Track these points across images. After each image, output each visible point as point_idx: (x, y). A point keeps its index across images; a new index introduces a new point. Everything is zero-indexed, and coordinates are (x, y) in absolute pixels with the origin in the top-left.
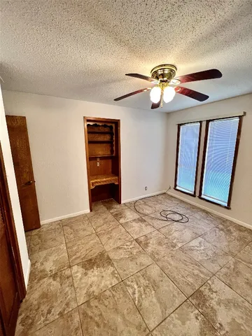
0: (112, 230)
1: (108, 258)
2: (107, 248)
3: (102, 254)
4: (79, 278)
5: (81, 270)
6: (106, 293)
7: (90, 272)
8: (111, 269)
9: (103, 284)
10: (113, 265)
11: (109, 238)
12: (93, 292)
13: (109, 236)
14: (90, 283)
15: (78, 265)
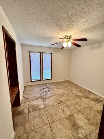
0: (49, 113)
1: (70, 116)
2: (64, 116)
3: (68, 119)
4: (85, 131)
5: (80, 130)
6: (86, 117)
7: (80, 125)
8: (75, 115)
9: (83, 118)
10: (73, 114)
11: (56, 115)
12: (88, 122)
13: (54, 115)
14: (85, 125)
15: (77, 134)
